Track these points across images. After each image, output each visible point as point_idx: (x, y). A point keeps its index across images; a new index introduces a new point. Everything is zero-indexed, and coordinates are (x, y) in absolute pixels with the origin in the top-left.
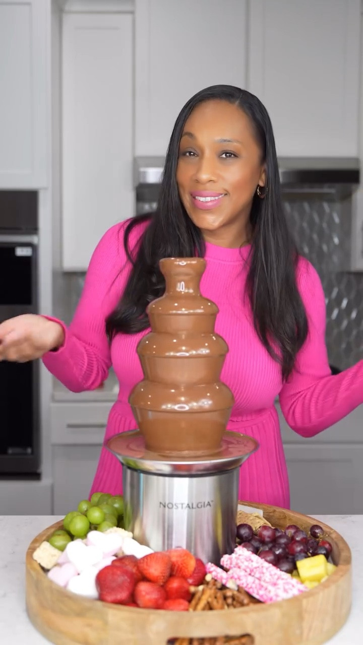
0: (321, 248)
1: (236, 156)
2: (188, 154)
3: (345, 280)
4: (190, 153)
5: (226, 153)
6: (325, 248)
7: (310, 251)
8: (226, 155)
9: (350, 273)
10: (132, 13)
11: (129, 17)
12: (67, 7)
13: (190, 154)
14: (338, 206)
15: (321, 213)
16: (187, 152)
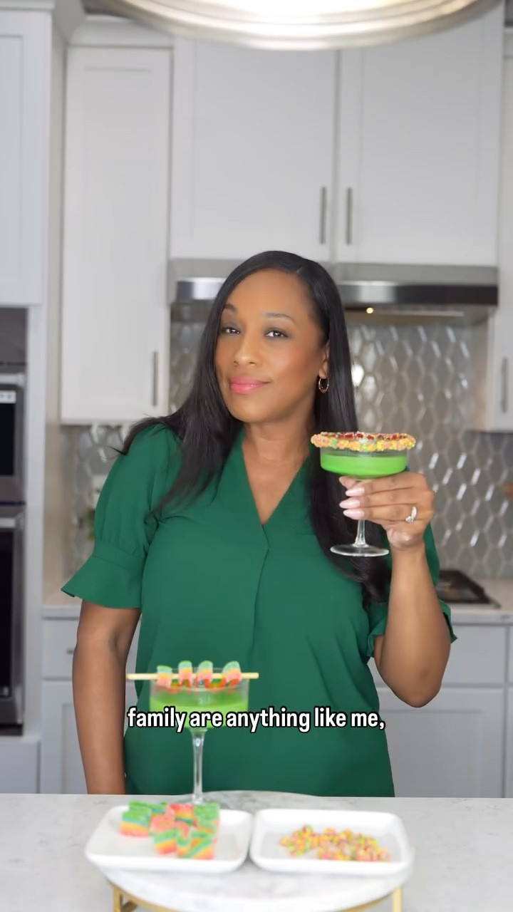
0: (442, 395)
1: (286, 336)
2: (228, 331)
3: (477, 442)
4: (231, 329)
5: (275, 332)
6: (448, 395)
7: (427, 399)
8: (274, 334)
9: (483, 434)
10: (170, 48)
11: (165, 55)
12: (75, 39)
13: (231, 332)
14: (467, 333)
15: (444, 343)
16: (228, 328)
